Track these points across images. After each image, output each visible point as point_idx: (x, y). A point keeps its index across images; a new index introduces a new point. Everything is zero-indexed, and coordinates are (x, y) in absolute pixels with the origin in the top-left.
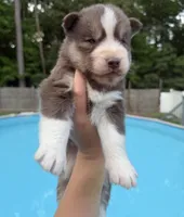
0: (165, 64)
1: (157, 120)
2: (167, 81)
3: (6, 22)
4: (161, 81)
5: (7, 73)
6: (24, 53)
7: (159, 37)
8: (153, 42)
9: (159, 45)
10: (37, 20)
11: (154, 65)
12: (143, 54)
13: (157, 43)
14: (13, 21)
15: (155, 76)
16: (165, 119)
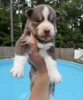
0: (76, 37)
1: (73, 62)
2: (77, 45)
3: (7, 18)
4: (74, 45)
5: (6, 40)
6: (14, 32)
7: (73, 25)
8: (71, 27)
9: (74, 29)
10: (20, 18)
11: (71, 37)
12: (66, 33)
13: (73, 27)
14: (10, 18)
15: (72, 42)
16: (76, 62)
